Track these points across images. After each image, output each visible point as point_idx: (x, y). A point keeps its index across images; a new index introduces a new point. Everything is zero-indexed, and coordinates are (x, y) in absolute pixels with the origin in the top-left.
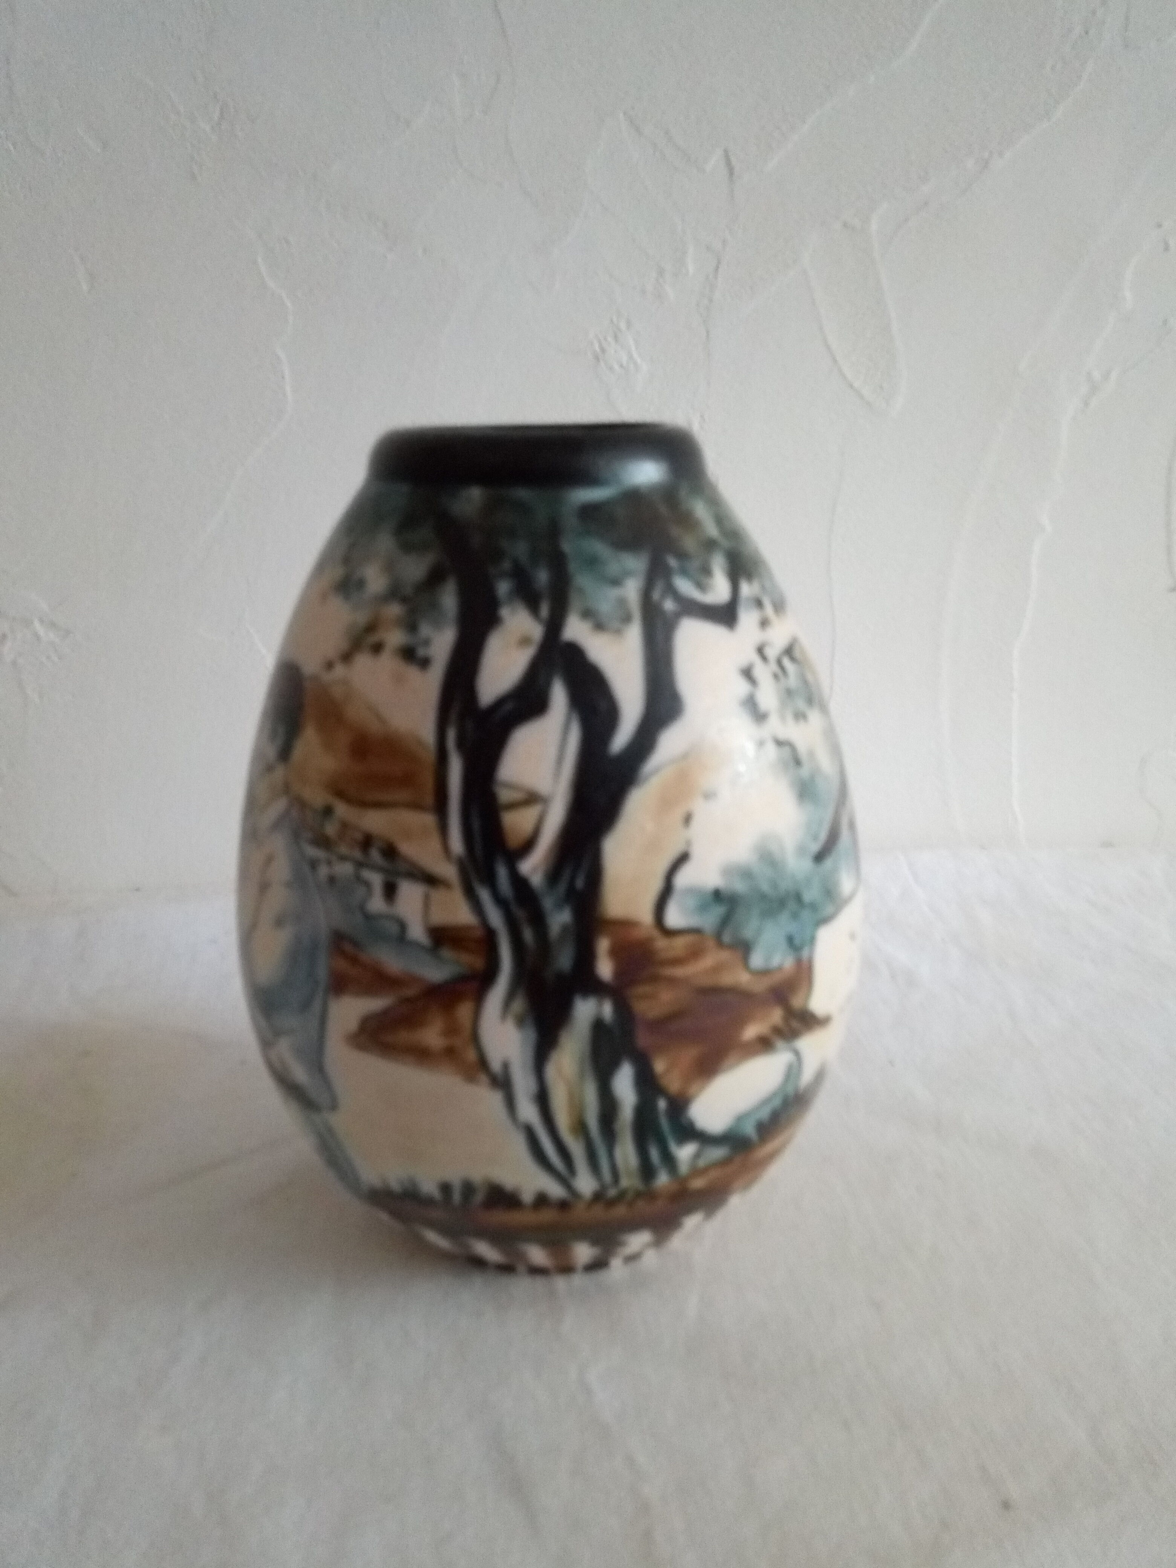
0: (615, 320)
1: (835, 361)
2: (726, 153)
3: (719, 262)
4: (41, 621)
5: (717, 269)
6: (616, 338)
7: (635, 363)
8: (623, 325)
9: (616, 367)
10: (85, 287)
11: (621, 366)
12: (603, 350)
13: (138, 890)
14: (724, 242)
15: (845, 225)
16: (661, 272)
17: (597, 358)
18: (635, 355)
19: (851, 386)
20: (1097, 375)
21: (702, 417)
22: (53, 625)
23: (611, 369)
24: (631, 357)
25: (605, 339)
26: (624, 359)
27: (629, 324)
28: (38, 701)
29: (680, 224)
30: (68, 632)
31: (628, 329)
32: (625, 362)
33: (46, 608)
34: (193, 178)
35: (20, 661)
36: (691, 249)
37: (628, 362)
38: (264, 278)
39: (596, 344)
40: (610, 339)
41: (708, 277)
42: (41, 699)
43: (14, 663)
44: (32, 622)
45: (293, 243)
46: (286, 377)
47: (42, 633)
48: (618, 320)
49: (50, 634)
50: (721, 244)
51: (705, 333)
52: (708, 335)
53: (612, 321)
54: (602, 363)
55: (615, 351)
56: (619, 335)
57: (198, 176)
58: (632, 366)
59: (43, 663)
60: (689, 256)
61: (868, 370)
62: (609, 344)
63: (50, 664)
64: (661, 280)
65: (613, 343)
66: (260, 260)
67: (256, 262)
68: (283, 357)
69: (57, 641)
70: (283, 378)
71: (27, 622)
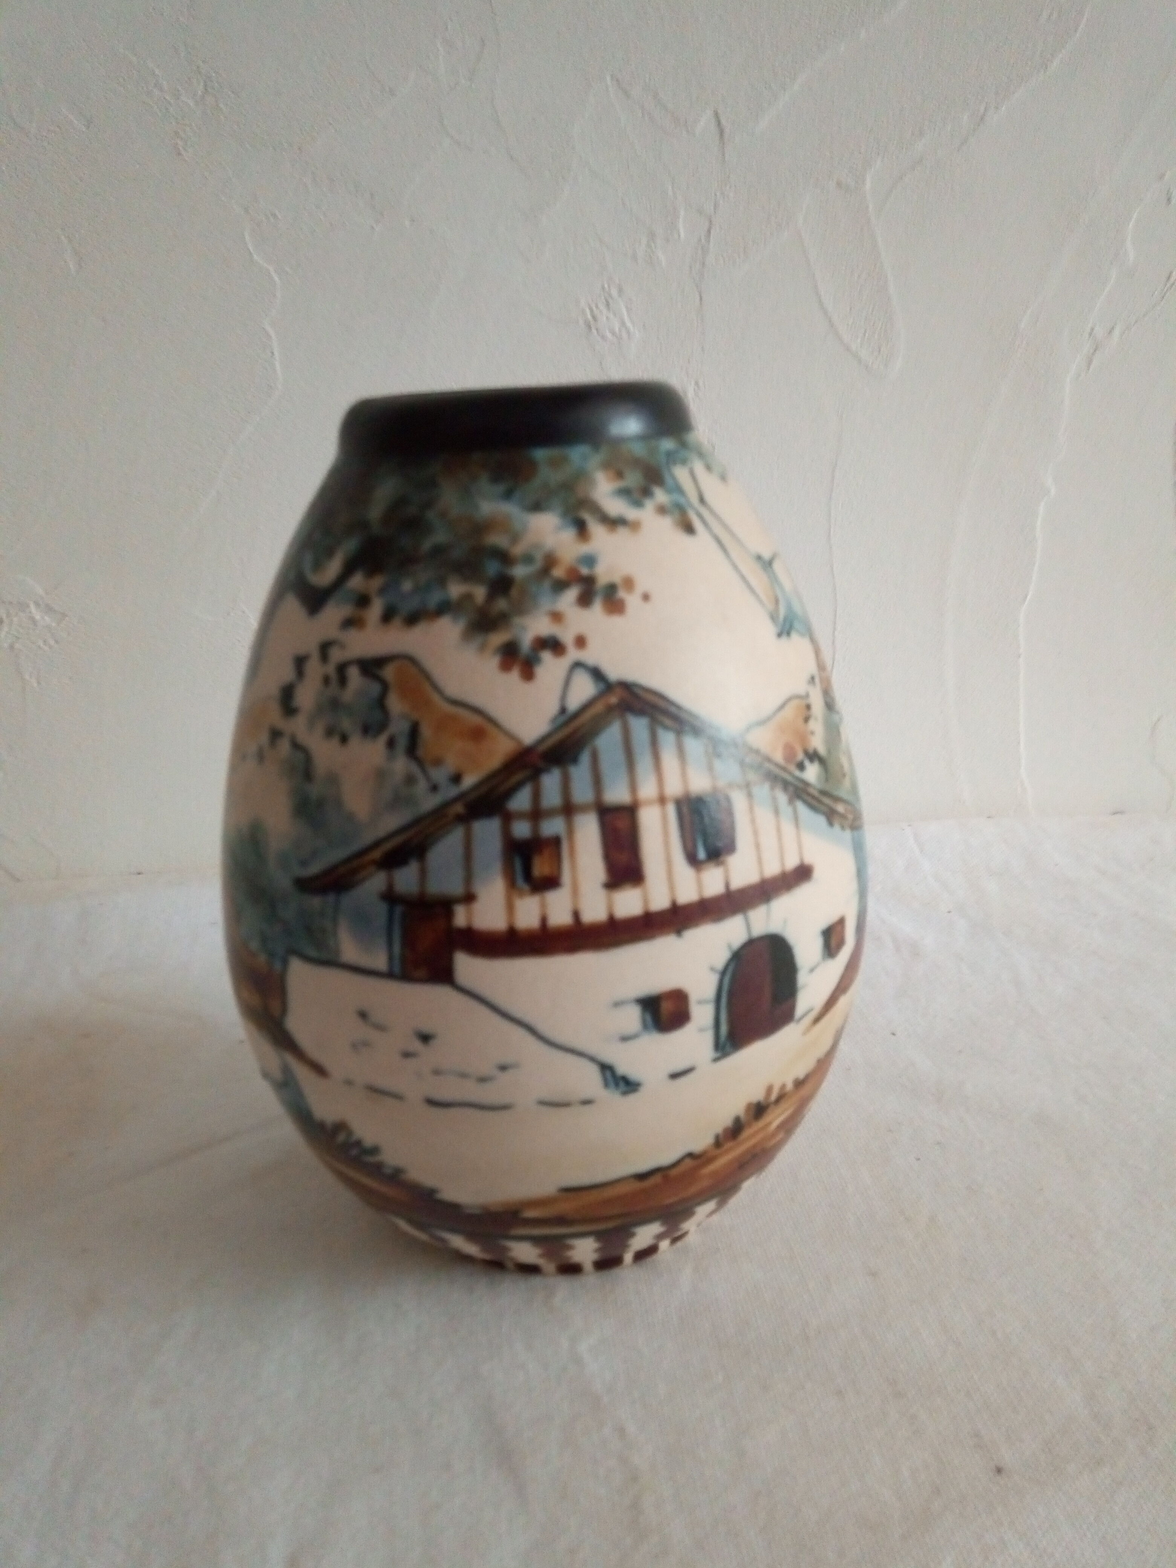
0: (606, 286)
1: (831, 324)
2: (716, 114)
3: (710, 223)
4: (37, 604)
5: (709, 232)
6: (608, 305)
7: (628, 332)
8: (614, 292)
9: (609, 335)
10: (73, 268)
11: (614, 334)
12: (594, 318)
13: (139, 874)
14: (716, 206)
15: (839, 184)
16: (652, 236)
17: (589, 327)
18: (629, 324)
19: (848, 349)
20: (1100, 332)
21: (697, 383)
22: (49, 609)
23: (603, 337)
24: (623, 324)
25: (597, 307)
26: (617, 327)
27: (620, 291)
28: (35, 685)
29: (670, 188)
30: (64, 615)
31: (620, 296)
32: (617, 330)
33: (40, 591)
34: (179, 154)
35: (17, 646)
36: (682, 213)
37: (620, 330)
38: (251, 253)
39: (588, 312)
40: (602, 307)
41: (700, 240)
42: (39, 683)
43: (12, 647)
44: (28, 606)
45: (280, 217)
46: (276, 353)
47: (38, 617)
48: (609, 286)
49: (46, 618)
50: (712, 208)
51: (698, 298)
52: (701, 299)
53: (603, 288)
54: (594, 331)
55: (607, 318)
56: (610, 301)
57: (183, 152)
58: (624, 335)
59: (39, 647)
60: (681, 220)
61: (865, 332)
62: (601, 311)
63: (46, 648)
64: (653, 245)
65: (605, 311)
66: (247, 235)
67: (244, 238)
68: (272, 332)
69: (54, 625)
70: (272, 354)
71: (23, 606)
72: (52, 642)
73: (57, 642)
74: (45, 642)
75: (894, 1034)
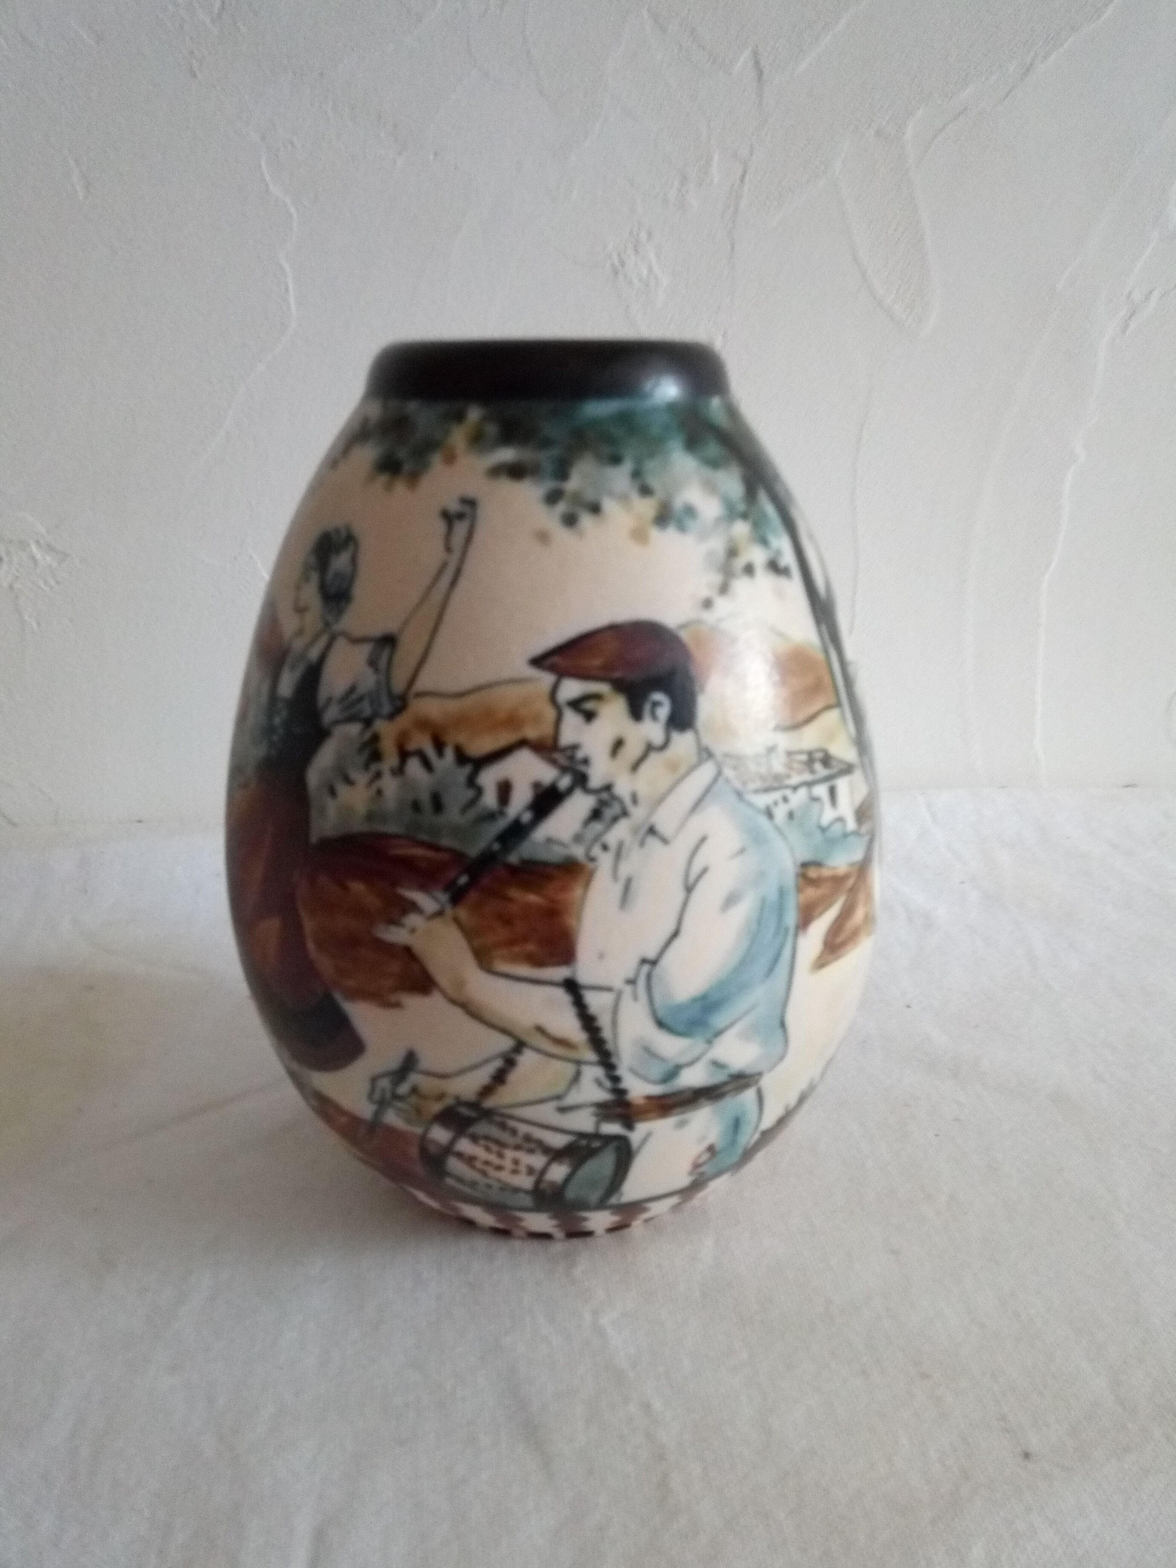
0: (635, 231)
1: (865, 277)
2: (755, 54)
3: (745, 169)
4: (38, 542)
5: (743, 178)
6: (636, 251)
7: (656, 277)
8: (643, 237)
9: (635, 280)
10: (80, 191)
11: (641, 279)
12: (623, 264)
13: (140, 821)
14: (751, 151)
15: (878, 133)
16: (684, 179)
17: (616, 272)
18: (656, 268)
19: (881, 304)
20: (1137, 296)
22: (50, 549)
23: (630, 283)
24: (650, 269)
25: (625, 251)
26: (645, 272)
27: (650, 235)
28: (35, 626)
29: (705, 130)
30: (66, 555)
31: (649, 240)
32: (644, 276)
33: (42, 530)
35: (17, 585)
36: (716, 158)
37: (648, 276)
38: (267, 183)
39: (615, 256)
40: (630, 251)
41: (733, 186)
42: (39, 624)
43: (11, 588)
44: (29, 545)
45: (298, 146)
46: (291, 288)
47: (38, 556)
48: (638, 231)
49: (47, 557)
50: (748, 152)
51: (730, 246)
52: (732, 248)
53: (632, 232)
54: (621, 277)
55: (635, 263)
56: (639, 246)
57: (198, 73)
58: (652, 281)
59: (40, 588)
60: (715, 164)
61: (900, 285)
62: (629, 256)
63: (48, 589)
64: (685, 189)
65: (633, 255)
66: (263, 164)
67: (260, 166)
68: (287, 267)
69: (55, 564)
70: (287, 290)
71: (23, 545)
72: (53, 583)
73: (57, 583)
74: (45, 583)
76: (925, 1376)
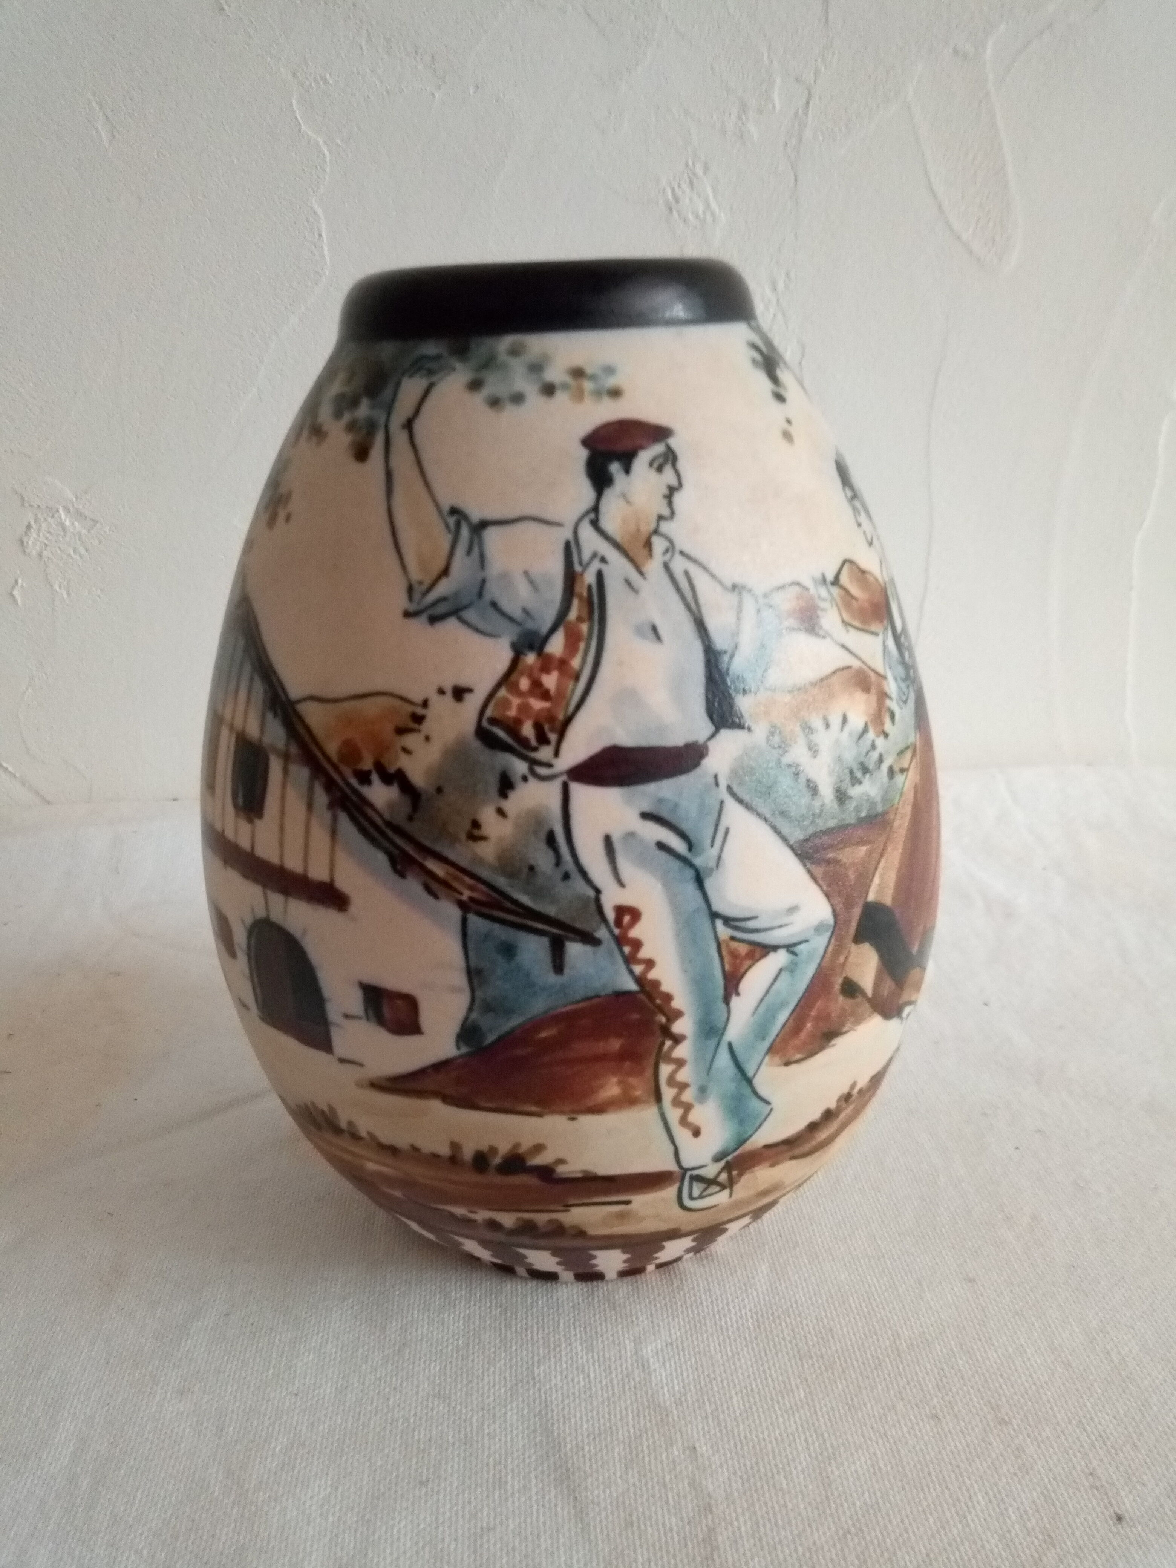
0: (690, 163)
1: (941, 211)
3: (810, 94)
4: (67, 510)
5: (808, 103)
6: (691, 184)
7: (713, 214)
8: (699, 170)
9: (691, 217)
10: (104, 136)
11: (697, 216)
12: (677, 200)
13: (175, 800)
14: (817, 74)
15: (956, 51)
16: (744, 107)
18: (714, 205)
19: (959, 238)
22: (80, 515)
23: (685, 221)
24: (708, 206)
25: (679, 186)
26: (701, 209)
27: (706, 168)
28: (65, 596)
29: (766, 54)
30: (95, 522)
31: (705, 174)
32: (701, 213)
33: (70, 495)
34: (222, 9)
35: (45, 553)
36: (778, 81)
37: (704, 212)
38: (299, 124)
39: (669, 192)
40: (685, 186)
41: (797, 113)
42: (68, 594)
43: (40, 555)
44: (57, 511)
45: (331, 82)
46: (324, 235)
47: (68, 523)
48: (693, 164)
49: (77, 524)
50: (812, 75)
51: (793, 178)
52: (796, 180)
53: (687, 165)
54: (675, 214)
55: (691, 199)
56: (695, 181)
57: (226, 7)
58: (709, 218)
59: (69, 555)
60: (776, 92)
61: (979, 220)
62: (684, 192)
63: (77, 557)
64: (744, 117)
65: (688, 191)
66: (294, 102)
67: (291, 105)
68: (319, 211)
69: (84, 531)
70: (320, 235)
71: (53, 512)
72: (83, 551)
73: (87, 550)
74: (75, 551)
75: (986, 1004)
76: (1003, 1422)
